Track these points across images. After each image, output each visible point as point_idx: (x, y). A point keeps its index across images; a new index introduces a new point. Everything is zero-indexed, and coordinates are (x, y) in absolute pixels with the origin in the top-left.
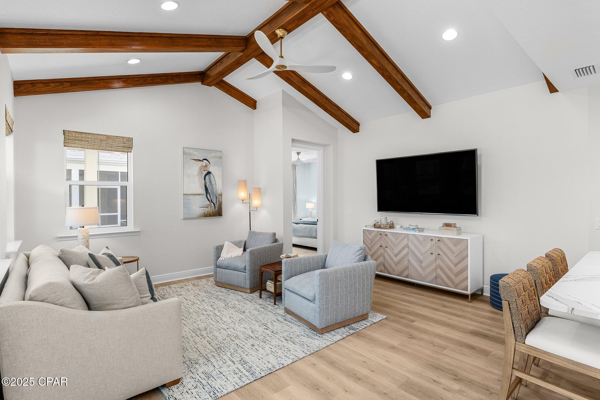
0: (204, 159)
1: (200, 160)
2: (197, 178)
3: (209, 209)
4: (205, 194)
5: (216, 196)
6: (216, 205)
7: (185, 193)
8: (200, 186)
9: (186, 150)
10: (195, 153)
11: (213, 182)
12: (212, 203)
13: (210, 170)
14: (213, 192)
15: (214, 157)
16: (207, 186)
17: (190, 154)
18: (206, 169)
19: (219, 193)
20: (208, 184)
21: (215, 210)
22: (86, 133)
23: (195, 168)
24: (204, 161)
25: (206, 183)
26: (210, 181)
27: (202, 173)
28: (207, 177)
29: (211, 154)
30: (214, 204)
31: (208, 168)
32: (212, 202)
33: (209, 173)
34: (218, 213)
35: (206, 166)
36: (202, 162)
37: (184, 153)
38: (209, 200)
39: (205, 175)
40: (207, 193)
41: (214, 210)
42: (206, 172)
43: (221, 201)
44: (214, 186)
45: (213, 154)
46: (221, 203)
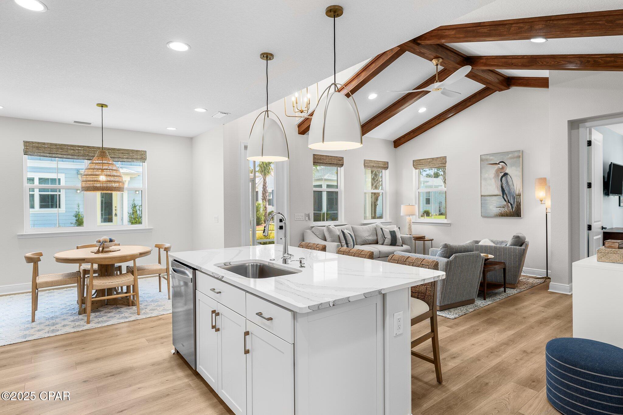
0: (500, 162)
1: (496, 164)
2: (493, 181)
3: (506, 209)
4: (502, 195)
5: (514, 197)
6: (514, 205)
7: (482, 194)
8: (496, 187)
9: (483, 157)
10: (491, 158)
11: (510, 183)
12: (509, 204)
13: (507, 172)
14: (510, 193)
15: (511, 158)
16: (504, 187)
17: (487, 160)
18: (502, 171)
19: (517, 193)
20: (504, 186)
21: (513, 210)
22: (422, 160)
23: (492, 172)
24: (500, 164)
25: (503, 184)
26: (507, 182)
27: (498, 176)
28: (503, 178)
29: (508, 155)
30: (511, 205)
31: (505, 169)
32: (509, 202)
33: (506, 174)
34: (517, 213)
35: (503, 168)
36: (498, 165)
37: (481, 160)
38: (505, 200)
39: (501, 178)
40: (503, 194)
41: (511, 210)
42: (503, 174)
43: (519, 201)
44: (511, 187)
45: (510, 155)
46: (520, 204)
